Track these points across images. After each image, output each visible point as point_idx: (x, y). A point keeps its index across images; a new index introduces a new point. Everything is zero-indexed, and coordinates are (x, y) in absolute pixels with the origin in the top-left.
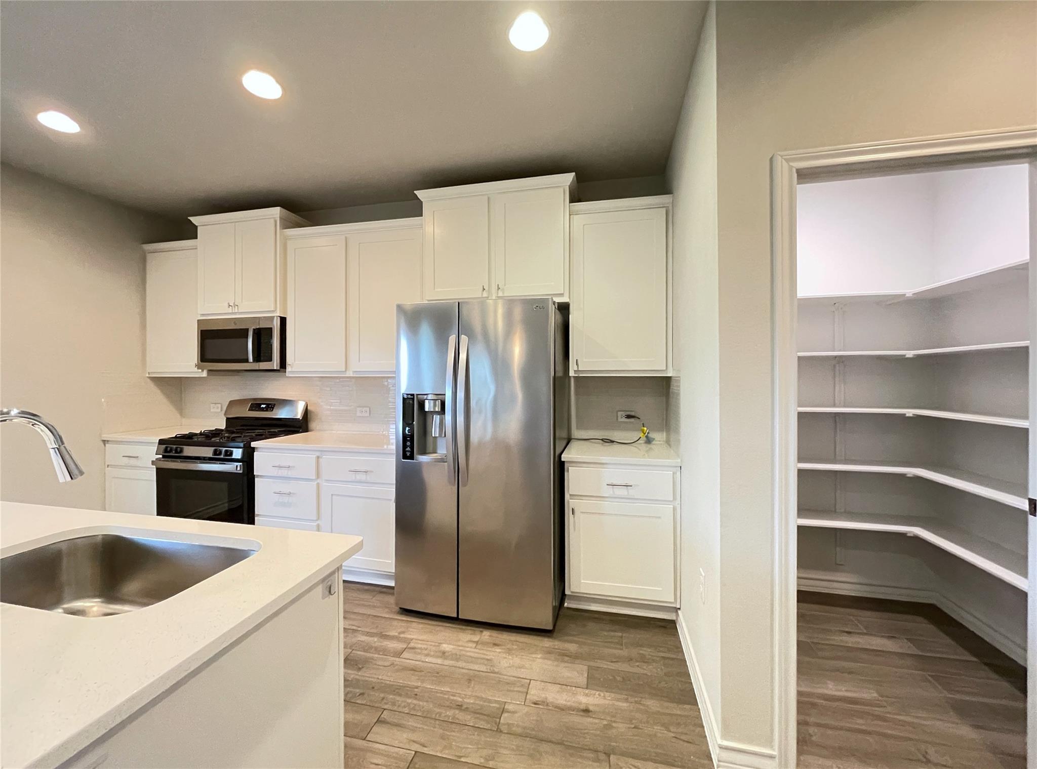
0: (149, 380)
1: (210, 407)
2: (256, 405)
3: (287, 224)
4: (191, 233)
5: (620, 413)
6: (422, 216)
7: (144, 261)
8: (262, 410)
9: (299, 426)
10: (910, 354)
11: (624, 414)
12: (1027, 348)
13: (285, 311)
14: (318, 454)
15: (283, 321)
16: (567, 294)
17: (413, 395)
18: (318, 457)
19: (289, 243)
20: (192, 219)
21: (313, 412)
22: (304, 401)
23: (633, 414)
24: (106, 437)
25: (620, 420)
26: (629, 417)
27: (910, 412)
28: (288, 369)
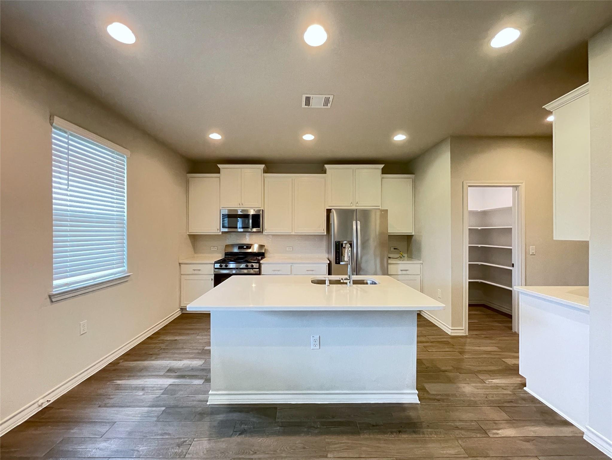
0: (187, 235)
1: (211, 248)
2: (241, 247)
5: (392, 248)
6: (326, 174)
8: (245, 248)
10: (479, 228)
11: (393, 248)
12: (512, 228)
13: (264, 208)
14: (291, 264)
15: (263, 211)
16: (381, 206)
17: (339, 241)
18: (291, 266)
19: (266, 180)
20: (219, 165)
21: (268, 249)
22: (257, 244)
23: (396, 248)
24: (181, 262)
25: (392, 250)
26: (395, 249)
27: (479, 246)
28: (265, 231)
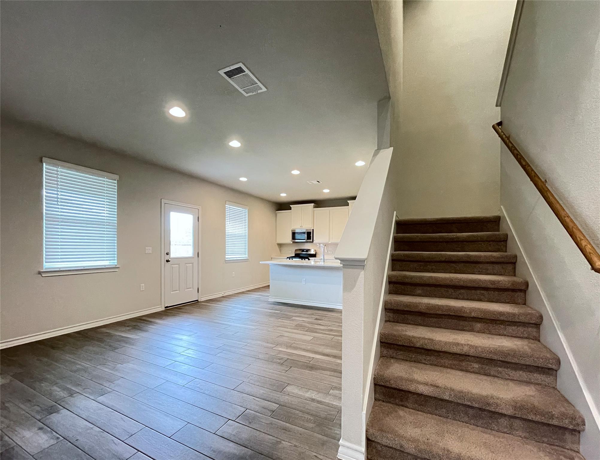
0: (276, 244)
1: (288, 251)
2: (303, 250)
3: (315, 207)
4: (290, 209)
6: (348, 206)
7: (276, 215)
8: (304, 252)
9: (314, 256)
13: (314, 227)
15: (313, 230)
19: (315, 212)
20: (291, 206)
21: (318, 252)
24: (272, 257)
28: (314, 241)
